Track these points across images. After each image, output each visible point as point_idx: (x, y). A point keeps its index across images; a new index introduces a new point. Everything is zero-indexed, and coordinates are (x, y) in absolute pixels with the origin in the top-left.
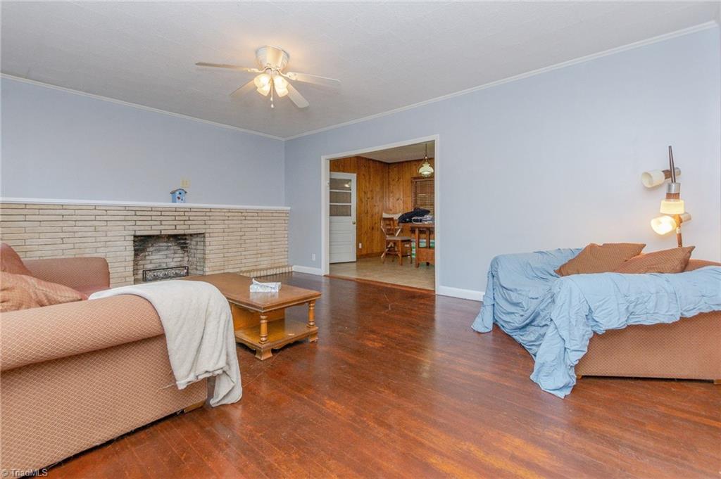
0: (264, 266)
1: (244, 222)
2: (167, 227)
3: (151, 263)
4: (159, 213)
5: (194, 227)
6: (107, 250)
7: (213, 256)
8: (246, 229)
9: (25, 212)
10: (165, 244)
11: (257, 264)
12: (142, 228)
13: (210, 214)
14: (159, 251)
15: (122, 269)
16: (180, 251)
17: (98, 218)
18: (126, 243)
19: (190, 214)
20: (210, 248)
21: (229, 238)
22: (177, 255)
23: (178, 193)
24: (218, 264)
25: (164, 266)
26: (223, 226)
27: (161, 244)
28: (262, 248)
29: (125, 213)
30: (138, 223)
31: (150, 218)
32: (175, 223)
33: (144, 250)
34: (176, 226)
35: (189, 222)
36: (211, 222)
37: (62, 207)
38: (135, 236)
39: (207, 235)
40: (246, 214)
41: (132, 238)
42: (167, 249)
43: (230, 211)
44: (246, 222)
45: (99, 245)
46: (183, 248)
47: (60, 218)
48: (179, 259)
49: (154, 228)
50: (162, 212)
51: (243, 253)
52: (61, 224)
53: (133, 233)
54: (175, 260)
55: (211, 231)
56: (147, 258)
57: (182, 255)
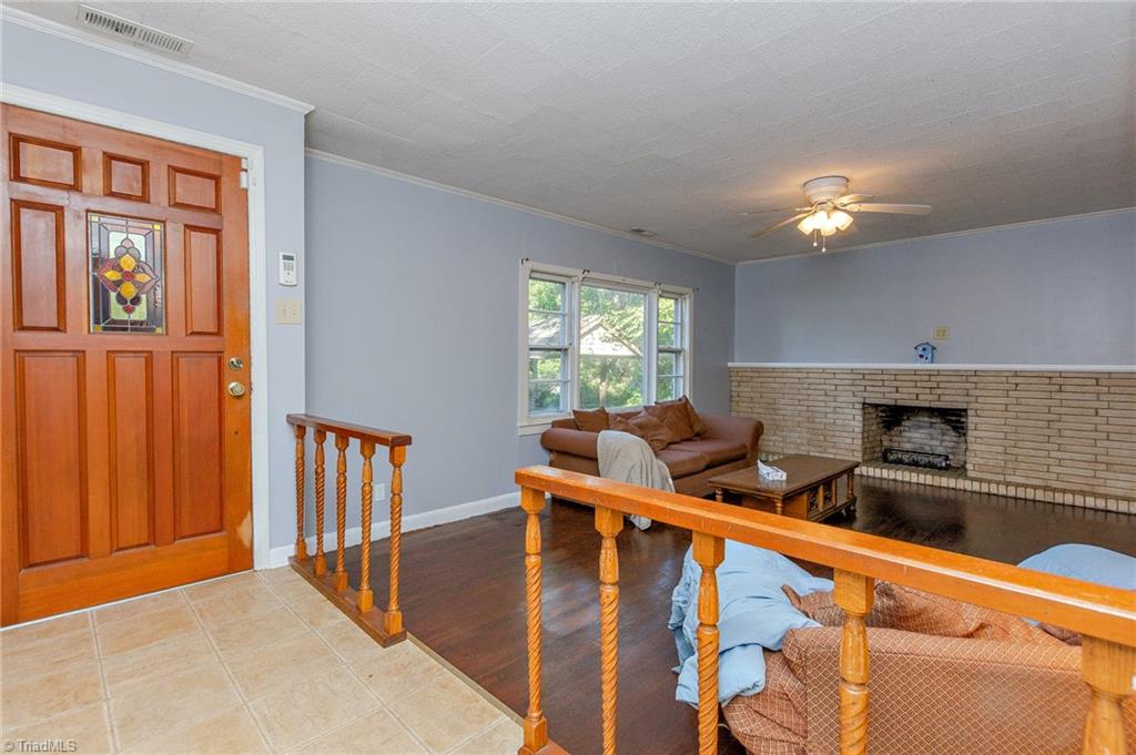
0: (1120, 492)
1: (1058, 396)
2: (905, 396)
3: (909, 442)
4: (893, 377)
5: (948, 398)
6: (836, 416)
7: (982, 447)
8: (1064, 410)
9: (774, 375)
10: (926, 419)
11: (1093, 482)
12: (873, 395)
13: (975, 379)
14: (920, 427)
15: (849, 441)
16: (952, 433)
17: (828, 381)
18: (854, 412)
19: (939, 379)
20: (976, 433)
21: (1019, 422)
22: (947, 438)
23: (921, 349)
24: (991, 462)
25: (927, 449)
26: (1005, 401)
27: (921, 419)
29: (851, 376)
30: (869, 389)
31: (880, 383)
32: (916, 391)
33: (898, 423)
34: (917, 395)
35: (939, 391)
36: (978, 393)
37: (798, 370)
38: (864, 404)
39: (969, 413)
40: (1061, 381)
41: (861, 406)
42: (931, 427)
43: (1016, 374)
44: (1063, 396)
45: (828, 410)
46: (955, 429)
47: (797, 381)
48: (952, 444)
49: (887, 395)
50: (896, 374)
51: (1053, 454)
52: (799, 386)
53: (861, 400)
54: (945, 444)
55: (979, 406)
56: (904, 434)
57: (955, 439)
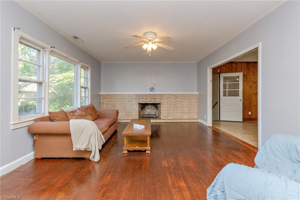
0: (185, 118)
1: (176, 99)
2: (148, 101)
3: (147, 112)
4: (145, 96)
5: (157, 101)
6: (132, 107)
7: (164, 112)
8: (177, 102)
9: (114, 96)
10: (150, 106)
11: (182, 116)
12: (141, 101)
13: (162, 96)
14: (149, 108)
15: (135, 113)
16: (156, 109)
17: (130, 98)
18: (136, 105)
19: (155, 96)
20: (162, 109)
21: (170, 105)
22: (155, 110)
23: (151, 89)
24: (165, 115)
25: (151, 114)
26: (167, 101)
27: (149, 106)
28: (184, 110)
29: (136, 96)
30: (140, 99)
31: (143, 98)
32: (151, 99)
33: (144, 108)
34: (151, 101)
35: (155, 99)
36: (162, 99)
37: (122, 95)
38: (139, 103)
39: (161, 104)
40: (177, 96)
41: (138, 104)
42: (151, 108)
43: (170, 95)
44: (177, 99)
45: (130, 106)
46: (156, 108)
47: (121, 98)
48: (155, 112)
49: (144, 101)
50: (146, 95)
51: (176, 112)
52: (122, 99)
53: (138, 102)
54: (154, 112)
55: (163, 102)
56: (146, 110)
57: (156, 110)
